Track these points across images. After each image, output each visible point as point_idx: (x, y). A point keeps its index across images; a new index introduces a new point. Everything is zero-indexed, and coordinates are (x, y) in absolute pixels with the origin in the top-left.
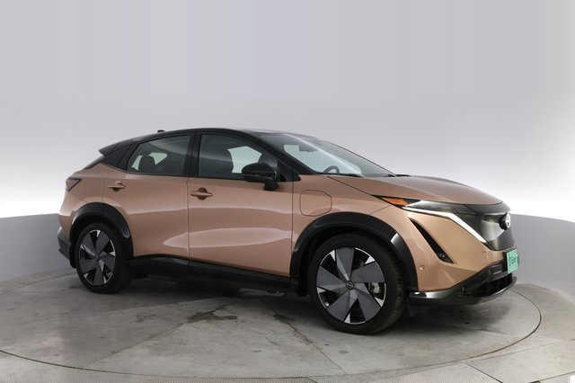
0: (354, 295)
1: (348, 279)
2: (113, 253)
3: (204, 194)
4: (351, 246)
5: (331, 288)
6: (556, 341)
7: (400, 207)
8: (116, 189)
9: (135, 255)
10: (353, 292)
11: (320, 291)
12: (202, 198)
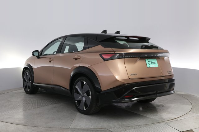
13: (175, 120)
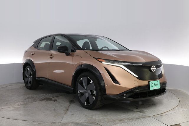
0: (87, 95)
1: (86, 89)
2: (32, 76)
3: (52, 57)
4: (87, 76)
5: (81, 91)
6: (184, 109)
7: (101, 62)
8: (33, 55)
9: (37, 77)
10: (87, 93)
11: (78, 92)
12: (51, 58)
13: (163, 114)
